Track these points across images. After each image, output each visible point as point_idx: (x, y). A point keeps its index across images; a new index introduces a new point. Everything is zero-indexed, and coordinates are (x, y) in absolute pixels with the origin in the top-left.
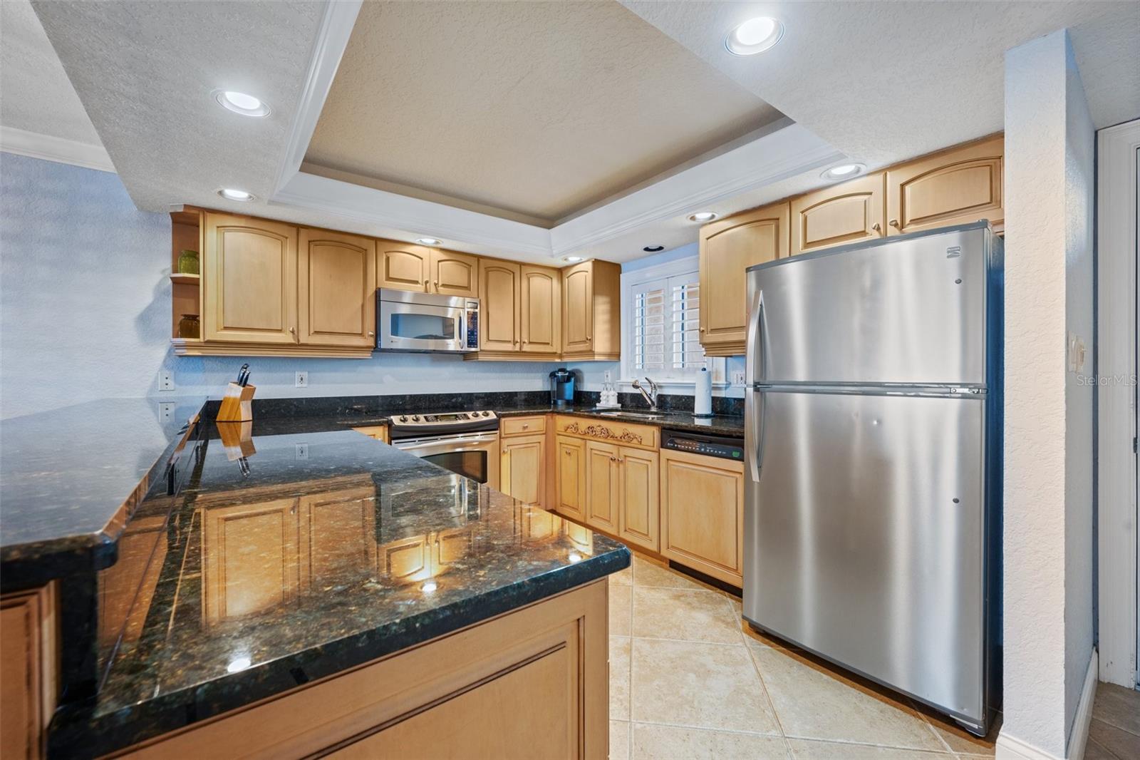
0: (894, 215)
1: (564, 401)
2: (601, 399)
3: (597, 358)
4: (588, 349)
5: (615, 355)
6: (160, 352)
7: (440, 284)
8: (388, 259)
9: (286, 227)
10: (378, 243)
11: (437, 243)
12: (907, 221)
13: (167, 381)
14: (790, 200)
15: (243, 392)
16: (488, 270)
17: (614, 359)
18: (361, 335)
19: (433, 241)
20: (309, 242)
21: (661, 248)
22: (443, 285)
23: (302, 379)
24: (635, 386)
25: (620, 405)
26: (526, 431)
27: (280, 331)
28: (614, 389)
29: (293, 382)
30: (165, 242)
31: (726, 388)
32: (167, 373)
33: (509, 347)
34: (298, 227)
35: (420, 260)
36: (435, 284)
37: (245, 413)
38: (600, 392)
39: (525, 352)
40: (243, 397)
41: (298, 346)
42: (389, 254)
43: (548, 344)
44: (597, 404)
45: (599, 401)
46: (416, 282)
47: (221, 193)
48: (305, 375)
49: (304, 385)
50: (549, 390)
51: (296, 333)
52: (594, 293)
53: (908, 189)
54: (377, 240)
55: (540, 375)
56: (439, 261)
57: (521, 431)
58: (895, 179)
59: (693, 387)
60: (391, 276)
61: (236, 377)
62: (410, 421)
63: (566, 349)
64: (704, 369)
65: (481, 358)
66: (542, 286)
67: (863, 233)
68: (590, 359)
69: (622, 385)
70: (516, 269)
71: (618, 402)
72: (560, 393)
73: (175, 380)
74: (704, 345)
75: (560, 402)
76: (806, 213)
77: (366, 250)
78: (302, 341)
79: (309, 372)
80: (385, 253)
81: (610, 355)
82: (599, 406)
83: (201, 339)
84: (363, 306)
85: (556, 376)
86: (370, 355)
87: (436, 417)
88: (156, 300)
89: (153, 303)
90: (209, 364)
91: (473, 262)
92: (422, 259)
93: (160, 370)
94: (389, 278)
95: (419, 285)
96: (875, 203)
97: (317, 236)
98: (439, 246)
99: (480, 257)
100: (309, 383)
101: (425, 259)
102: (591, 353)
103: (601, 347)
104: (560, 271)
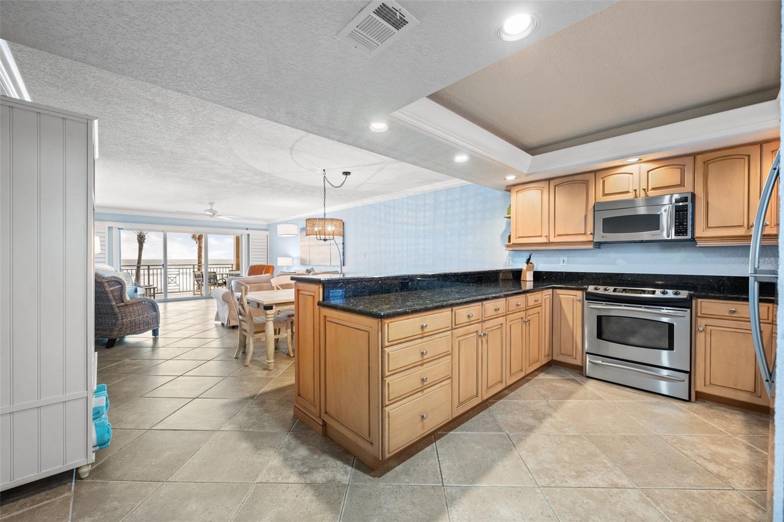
7: (650, 188)
8: (604, 182)
9: (545, 182)
11: (640, 159)
13: (509, 261)
15: (527, 267)
16: (706, 163)
18: (585, 234)
19: (636, 159)
20: (555, 186)
22: (653, 189)
23: (564, 261)
26: (735, 315)
27: (541, 236)
29: (559, 263)
32: (510, 258)
34: (549, 180)
35: (630, 175)
36: (644, 190)
37: (529, 277)
40: (528, 269)
41: (549, 243)
42: (604, 179)
46: (628, 192)
47: (505, 179)
48: (566, 259)
49: (565, 264)
51: (548, 236)
54: (596, 172)
56: (648, 172)
57: (727, 314)
60: (606, 193)
61: (525, 260)
62: (601, 290)
73: (512, 261)
77: (587, 181)
79: (568, 257)
80: (602, 178)
83: (511, 243)
84: (586, 217)
87: (624, 290)
88: (505, 226)
91: (688, 161)
92: (632, 174)
93: (508, 257)
94: (605, 195)
95: (629, 194)
97: (559, 181)
99: (694, 155)
100: (568, 263)
101: (634, 174)
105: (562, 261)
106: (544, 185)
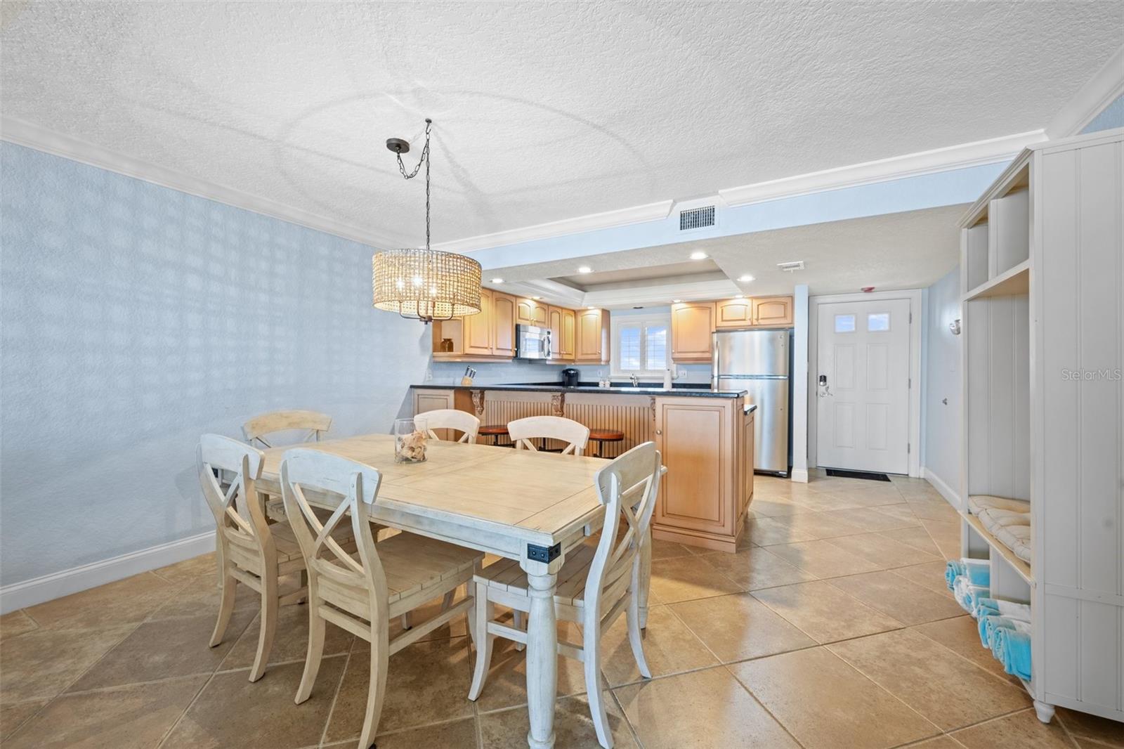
0: (755, 317)
2: (600, 384)
3: (601, 363)
4: (597, 358)
5: (608, 361)
6: (426, 360)
8: (519, 307)
9: (488, 292)
10: (517, 298)
12: (760, 317)
14: (716, 302)
16: (551, 312)
17: (607, 363)
18: (511, 350)
19: (538, 298)
20: (495, 299)
21: (641, 308)
22: (537, 321)
24: (631, 378)
27: (487, 348)
28: (608, 380)
33: (557, 356)
34: (492, 291)
35: (529, 307)
36: (534, 321)
38: (599, 381)
39: (563, 359)
41: (492, 356)
43: (570, 354)
46: (527, 320)
51: (492, 349)
52: (602, 327)
53: (760, 307)
55: (556, 372)
56: (536, 308)
58: (756, 303)
59: (663, 378)
63: (580, 357)
64: (668, 370)
65: (547, 362)
66: (569, 321)
67: (745, 320)
68: (598, 363)
69: (611, 377)
70: (561, 312)
74: (673, 359)
76: (723, 308)
77: (512, 302)
78: (493, 354)
80: (519, 303)
81: (606, 361)
83: (464, 353)
84: (511, 334)
85: (568, 373)
90: (443, 366)
91: (546, 307)
94: (519, 318)
95: (529, 322)
96: (749, 308)
98: (541, 300)
99: (548, 305)
101: (531, 307)
102: (600, 360)
103: (604, 357)
104: (575, 313)
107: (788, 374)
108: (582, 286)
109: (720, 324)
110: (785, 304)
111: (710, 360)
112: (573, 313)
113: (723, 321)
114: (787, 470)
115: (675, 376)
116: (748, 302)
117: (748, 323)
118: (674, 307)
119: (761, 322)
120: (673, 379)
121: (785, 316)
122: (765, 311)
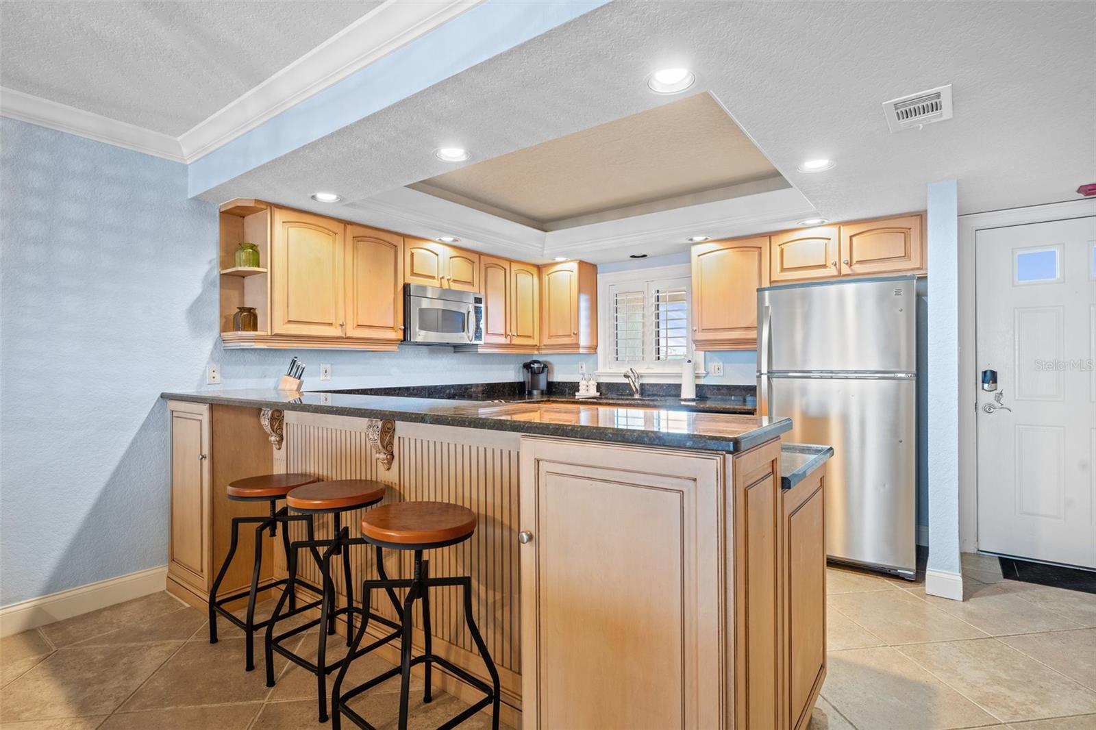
0: (845, 257)
1: (539, 391)
2: (580, 388)
3: (581, 351)
4: (574, 342)
5: (594, 348)
6: (207, 344)
7: (452, 278)
8: (412, 255)
9: (336, 224)
10: (406, 239)
11: (455, 240)
12: (854, 262)
13: (214, 374)
14: (770, 235)
16: (486, 266)
17: (593, 351)
18: (393, 328)
19: (452, 239)
20: (354, 238)
21: (644, 256)
22: (454, 281)
23: (326, 372)
25: (599, 394)
27: (331, 324)
28: (593, 379)
30: (213, 231)
31: (704, 377)
32: (215, 366)
33: (502, 340)
34: (346, 223)
35: (435, 256)
36: (448, 280)
38: (579, 383)
39: (514, 345)
41: (345, 339)
42: (413, 251)
43: (530, 337)
44: (577, 394)
45: (578, 391)
46: (433, 278)
47: (314, 196)
48: (328, 367)
49: (328, 378)
50: (522, 381)
51: (344, 326)
52: (580, 291)
53: (854, 239)
54: (405, 237)
55: (512, 366)
56: (451, 258)
58: (847, 232)
59: (679, 376)
60: (415, 272)
63: (546, 341)
64: (690, 361)
65: (480, 350)
66: (527, 282)
67: (824, 266)
68: (575, 351)
69: (599, 376)
70: (507, 266)
71: (597, 392)
72: (534, 385)
73: (221, 373)
74: (695, 341)
75: (535, 392)
76: (783, 246)
77: (396, 246)
78: (348, 335)
79: (332, 364)
80: (411, 249)
81: (590, 348)
82: (579, 395)
84: (394, 300)
85: (531, 368)
86: (396, 348)
88: (204, 291)
89: (201, 294)
90: (248, 356)
91: (475, 258)
92: (437, 255)
93: (208, 363)
94: (413, 274)
95: (435, 281)
96: (833, 245)
97: (360, 232)
98: (456, 244)
99: (480, 254)
100: (332, 376)
101: (440, 256)
102: (577, 346)
103: (584, 340)
104: (539, 268)
105: (323, 371)
106: (338, 228)
107: (914, 369)
108: (542, 223)
109: (778, 275)
110: (906, 232)
111: (756, 342)
112: (534, 271)
113: (783, 270)
114: (914, 567)
115: (702, 371)
116: (832, 232)
117: (832, 271)
118: (696, 250)
119: (858, 269)
120: (697, 377)
121: (907, 256)
122: (865, 247)
